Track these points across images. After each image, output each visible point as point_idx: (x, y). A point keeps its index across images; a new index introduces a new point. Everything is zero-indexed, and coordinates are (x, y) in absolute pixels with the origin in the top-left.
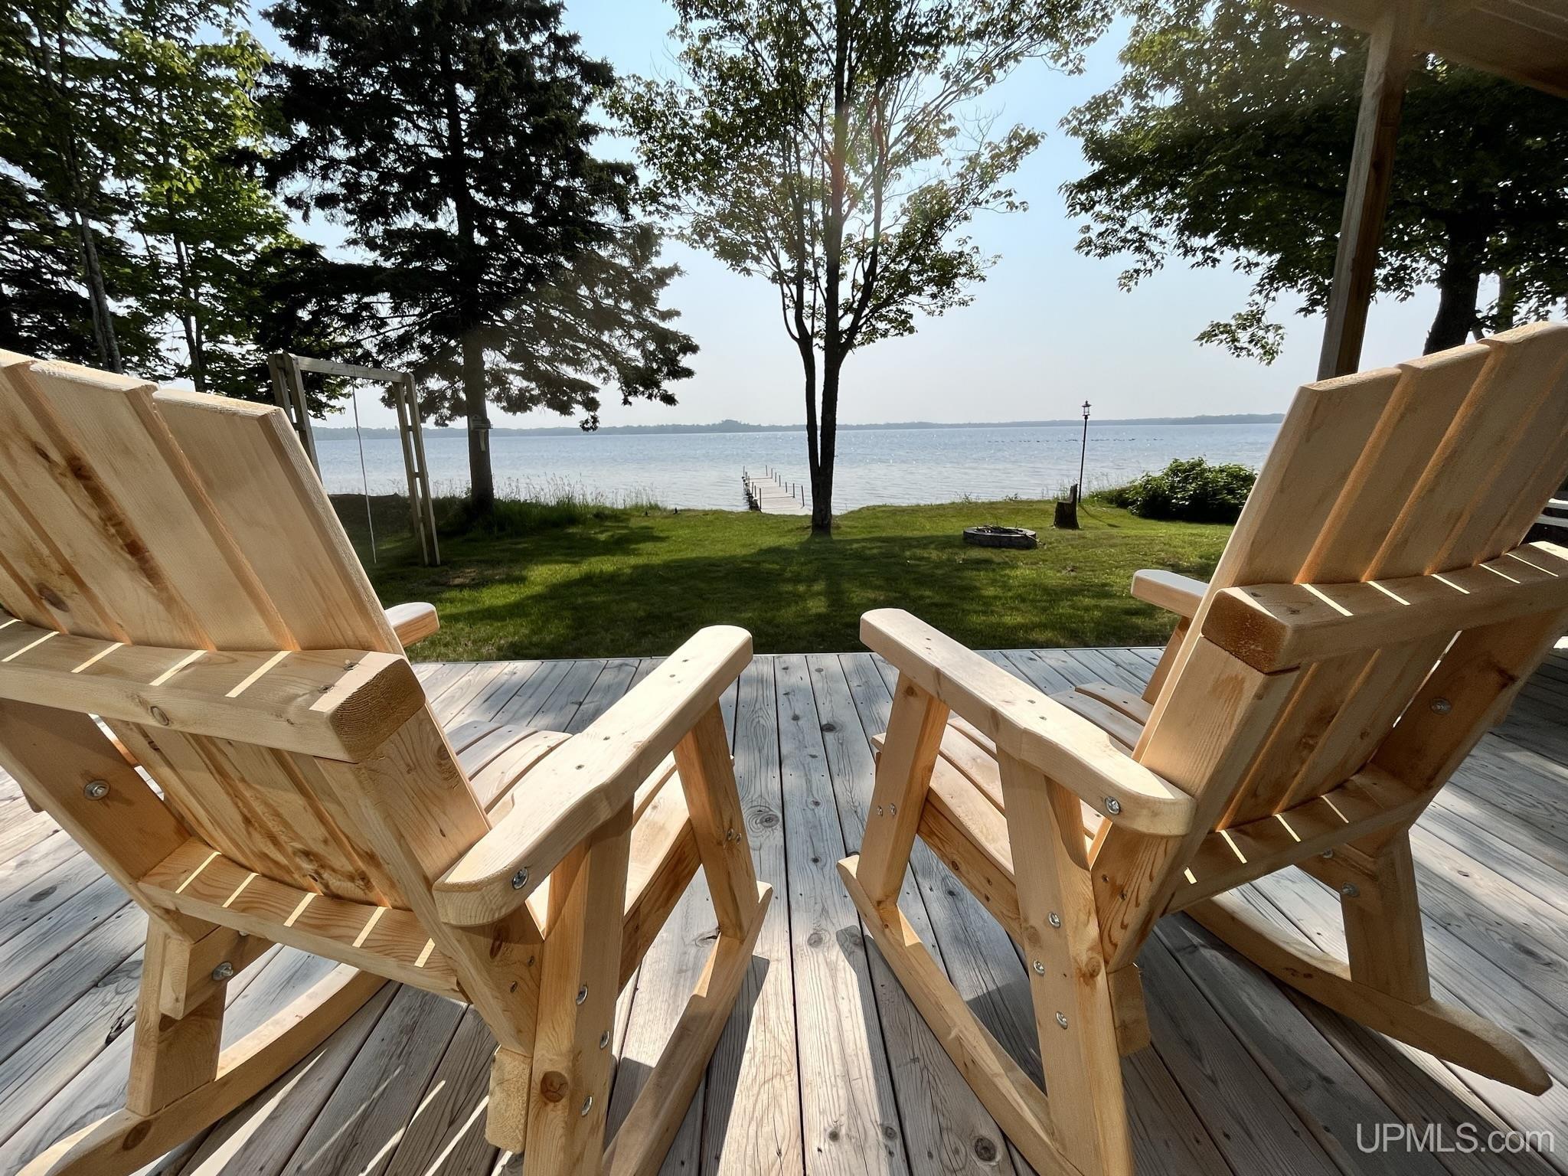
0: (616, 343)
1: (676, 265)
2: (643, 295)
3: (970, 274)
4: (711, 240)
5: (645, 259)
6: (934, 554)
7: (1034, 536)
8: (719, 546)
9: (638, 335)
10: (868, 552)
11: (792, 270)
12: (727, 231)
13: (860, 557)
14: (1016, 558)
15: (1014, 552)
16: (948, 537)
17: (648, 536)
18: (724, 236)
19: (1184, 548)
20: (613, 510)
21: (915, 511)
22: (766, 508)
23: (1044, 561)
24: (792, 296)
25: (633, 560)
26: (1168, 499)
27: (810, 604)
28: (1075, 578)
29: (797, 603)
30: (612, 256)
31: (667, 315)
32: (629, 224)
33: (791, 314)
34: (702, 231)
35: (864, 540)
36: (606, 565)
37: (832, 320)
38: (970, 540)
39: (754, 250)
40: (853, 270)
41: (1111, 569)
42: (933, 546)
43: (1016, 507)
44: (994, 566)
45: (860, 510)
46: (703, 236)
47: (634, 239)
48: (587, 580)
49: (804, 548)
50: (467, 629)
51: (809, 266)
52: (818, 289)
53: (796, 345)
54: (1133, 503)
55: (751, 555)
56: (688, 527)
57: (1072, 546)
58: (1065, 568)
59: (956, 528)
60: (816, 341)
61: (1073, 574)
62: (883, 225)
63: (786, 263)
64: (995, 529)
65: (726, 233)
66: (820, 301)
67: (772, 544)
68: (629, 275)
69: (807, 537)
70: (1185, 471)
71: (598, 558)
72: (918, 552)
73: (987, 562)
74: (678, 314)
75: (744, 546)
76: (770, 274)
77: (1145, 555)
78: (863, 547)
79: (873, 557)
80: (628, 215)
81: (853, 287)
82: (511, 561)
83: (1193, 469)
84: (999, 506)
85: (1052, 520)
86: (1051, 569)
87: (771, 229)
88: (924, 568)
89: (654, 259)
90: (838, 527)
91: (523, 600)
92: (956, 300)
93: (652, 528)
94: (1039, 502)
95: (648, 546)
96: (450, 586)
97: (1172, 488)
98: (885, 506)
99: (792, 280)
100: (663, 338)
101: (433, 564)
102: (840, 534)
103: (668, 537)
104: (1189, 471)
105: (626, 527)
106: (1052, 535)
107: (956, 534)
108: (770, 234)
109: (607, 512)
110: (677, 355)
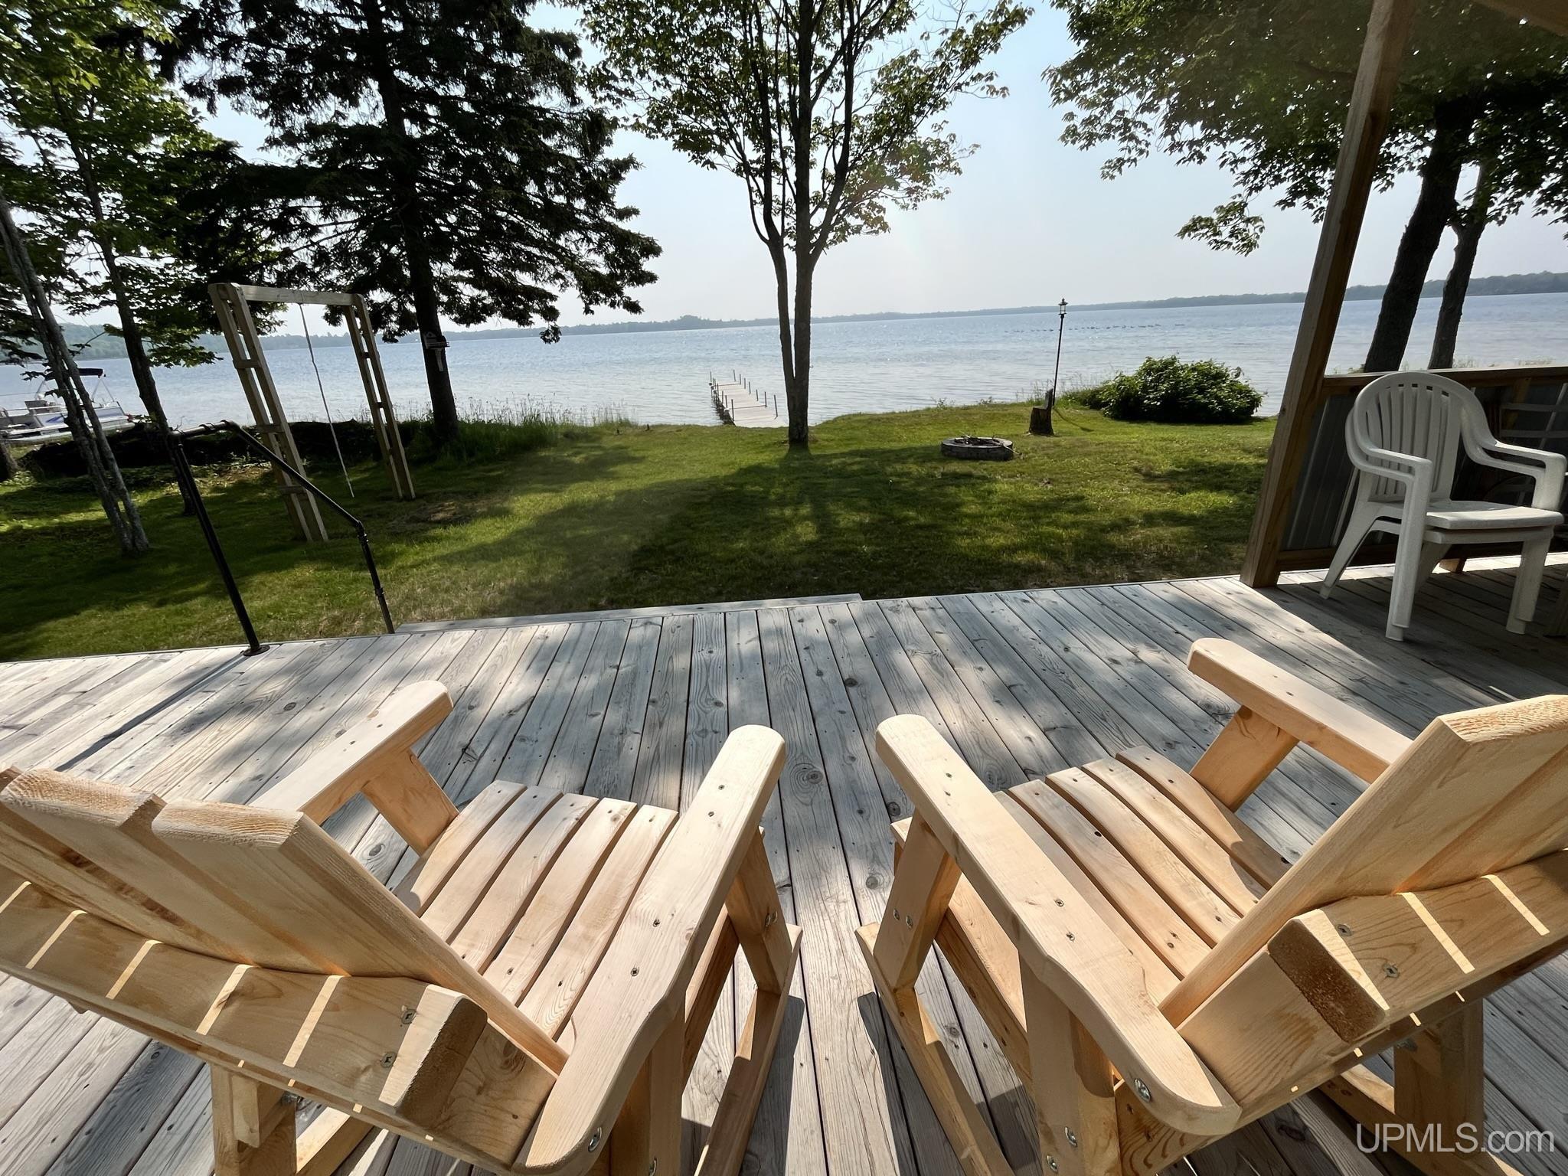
0: (573, 247)
1: (631, 156)
2: (598, 191)
3: (946, 165)
4: (669, 128)
5: (597, 150)
6: (914, 468)
7: (1011, 446)
8: (698, 467)
9: (595, 237)
10: (849, 468)
11: (758, 161)
12: (686, 117)
13: (840, 473)
14: (995, 471)
15: (991, 464)
16: (926, 448)
17: (623, 457)
18: (683, 123)
19: (1155, 455)
20: (583, 428)
21: (890, 419)
22: (740, 421)
23: (1022, 473)
24: (759, 190)
25: (614, 486)
26: (1140, 400)
27: (799, 529)
28: (1052, 491)
29: (785, 529)
30: (560, 147)
31: (626, 213)
32: (576, 109)
33: (759, 209)
34: (659, 118)
35: (843, 455)
36: (586, 492)
37: (803, 216)
38: (949, 453)
39: (717, 140)
40: (823, 158)
41: (1085, 481)
42: (911, 460)
43: (991, 412)
44: (973, 481)
45: (836, 419)
46: (660, 124)
47: (583, 128)
48: (572, 510)
49: (785, 467)
50: (463, 572)
51: (776, 155)
52: (787, 183)
53: (766, 246)
54: (1106, 404)
55: (732, 476)
56: (662, 444)
57: (1047, 454)
58: (1041, 480)
59: (932, 437)
60: (786, 240)
61: (1049, 486)
62: (854, 107)
63: (752, 153)
64: (972, 440)
65: (685, 120)
66: (789, 195)
67: (752, 463)
68: (579, 168)
69: (785, 453)
70: (1158, 370)
71: (576, 485)
72: (898, 467)
73: (969, 476)
74: (636, 212)
75: (723, 465)
76: (734, 166)
77: (1118, 464)
78: (844, 463)
79: (853, 474)
80: (574, 98)
81: (824, 177)
82: (488, 491)
83: (1166, 368)
84: (972, 411)
85: (1027, 426)
86: (1029, 482)
87: (733, 112)
88: (907, 484)
89: (605, 148)
90: (815, 441)
91: (511, 535)
92: (931, 192)
93: (626, 448)
94: (1013, 405)
95: (624, 469)
96: (431, 522)
97: (1145, 388)
98: (860, 414)
99: (759, 172)
100: (624, 240)
101: (407, 498)
102: (817, 448)
103: (644, 458)
104: (1162, 370)
105: (599, 448)
106: (1028, 443)
107: (934, 444)
108: (732, 119)
109: (577, 431)
110: (639, 258)
